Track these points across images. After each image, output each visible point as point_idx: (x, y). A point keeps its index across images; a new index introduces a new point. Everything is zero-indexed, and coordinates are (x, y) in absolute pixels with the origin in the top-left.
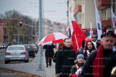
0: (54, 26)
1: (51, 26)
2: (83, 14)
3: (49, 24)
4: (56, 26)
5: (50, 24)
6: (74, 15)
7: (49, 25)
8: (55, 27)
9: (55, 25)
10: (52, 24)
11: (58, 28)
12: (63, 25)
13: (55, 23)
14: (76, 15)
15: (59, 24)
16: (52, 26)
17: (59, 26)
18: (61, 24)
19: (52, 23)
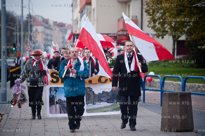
0: (53, 28)
1: (49, 28)
2: (94, 10)
3: (45, 25)
4: (58, 29)
5: (47, 26)
6: (80, 10)
7: (45, 27)
8: (55, 29)
9: (56, 27)
10: (50, 26)
11: (61, 32)
12: (70, 27)
13: (55, 23)
14: (82, 11)
15: (61, 25)
16: (52, 29)
17: (62, 28)
18: (66, 25)
19: (51, 23)
